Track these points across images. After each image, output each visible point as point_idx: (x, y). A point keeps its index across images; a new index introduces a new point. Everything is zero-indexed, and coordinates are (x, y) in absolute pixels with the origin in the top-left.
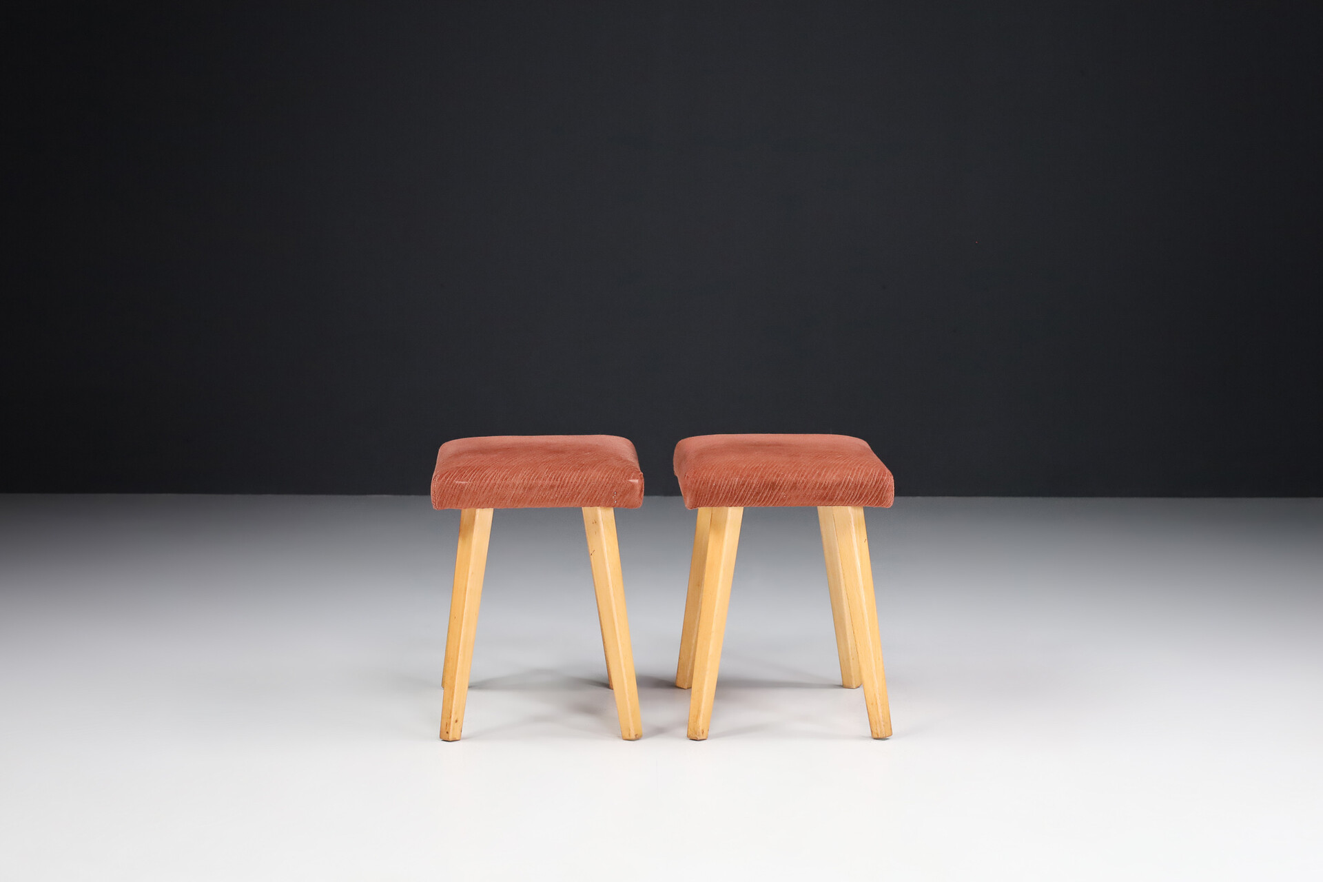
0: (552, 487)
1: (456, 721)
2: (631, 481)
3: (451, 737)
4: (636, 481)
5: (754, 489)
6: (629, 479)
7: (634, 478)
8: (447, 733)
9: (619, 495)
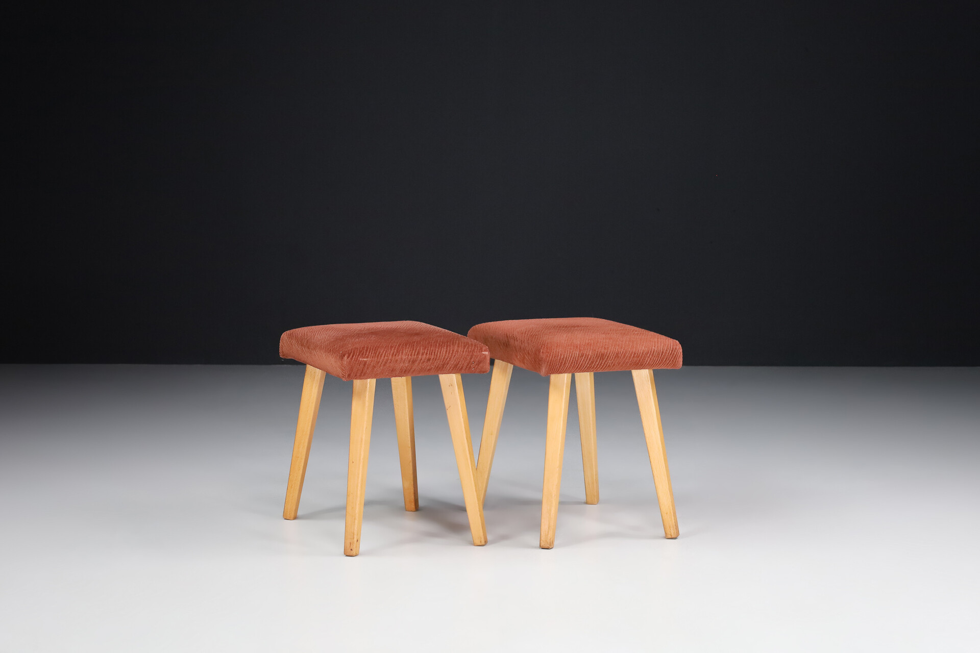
0: (429, 360)
1: (357, 541)
2: (483, 353)
3: (354, 553)
4: (487, 353)
5: (590, 359)
6: (482, 351)
7: (485, 351)
8: (351, 550)
9: (475, 363)
